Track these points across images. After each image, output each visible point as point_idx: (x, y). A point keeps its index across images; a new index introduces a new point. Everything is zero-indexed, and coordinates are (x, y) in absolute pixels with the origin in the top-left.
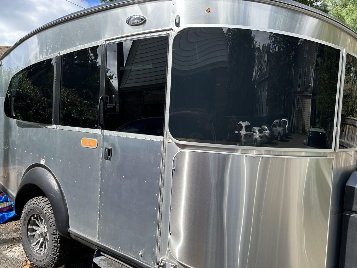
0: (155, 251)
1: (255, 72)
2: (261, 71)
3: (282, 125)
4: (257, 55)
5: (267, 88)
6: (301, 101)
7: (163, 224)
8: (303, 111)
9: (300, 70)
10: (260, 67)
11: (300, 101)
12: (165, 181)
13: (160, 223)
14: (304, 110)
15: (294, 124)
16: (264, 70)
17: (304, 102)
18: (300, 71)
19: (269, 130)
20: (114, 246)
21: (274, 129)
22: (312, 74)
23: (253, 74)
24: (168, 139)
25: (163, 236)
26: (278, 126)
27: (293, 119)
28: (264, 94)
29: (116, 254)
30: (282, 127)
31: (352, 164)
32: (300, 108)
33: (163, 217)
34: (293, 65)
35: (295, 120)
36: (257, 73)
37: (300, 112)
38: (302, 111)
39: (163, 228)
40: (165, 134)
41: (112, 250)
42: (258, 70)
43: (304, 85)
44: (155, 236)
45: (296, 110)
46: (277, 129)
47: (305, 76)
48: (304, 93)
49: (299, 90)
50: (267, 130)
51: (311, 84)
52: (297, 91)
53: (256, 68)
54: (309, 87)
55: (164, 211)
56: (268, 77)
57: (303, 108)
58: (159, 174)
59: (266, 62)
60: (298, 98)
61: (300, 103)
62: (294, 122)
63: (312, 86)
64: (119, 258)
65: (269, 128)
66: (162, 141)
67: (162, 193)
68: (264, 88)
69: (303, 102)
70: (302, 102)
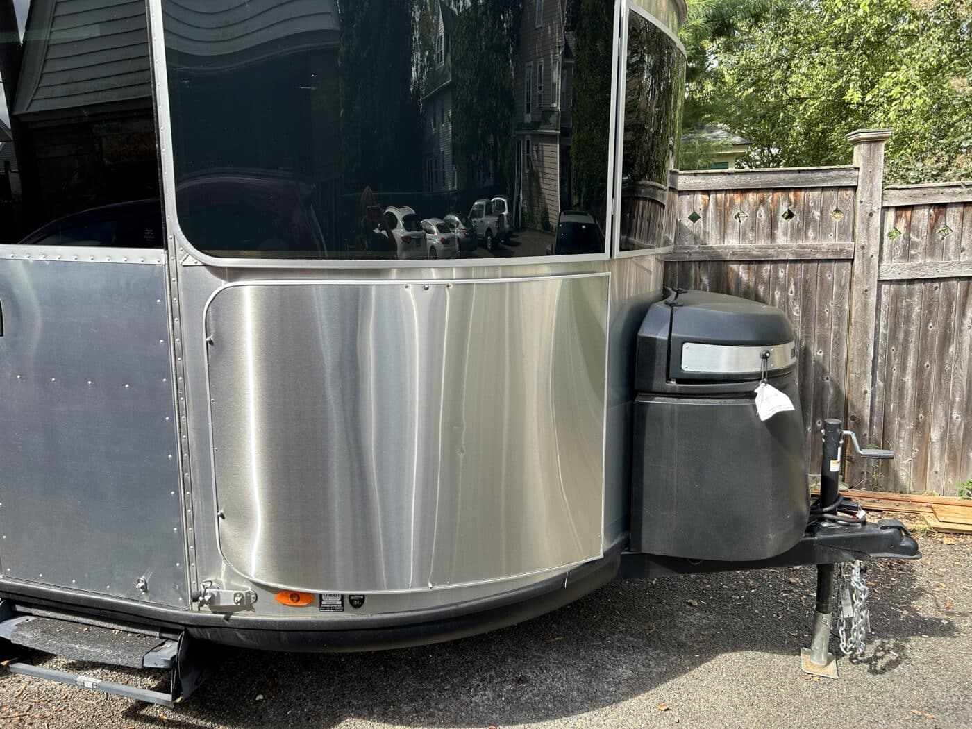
0: (183, 568)
1: (417, 67)
2: (430, 65)
3: (493, 212)
4: (417, 20)
5: (450, 115)
6: (534, 149)
7: (197, 493)
8: (541, 176)
9: (527, 64)
10: (427, 53)
11: (532, 150)
12: (188, 375)
13: (188, 493)
14: (543, 172)
15: (522, 208)
16: (438, 63)
17: (542, 151)
18: (528, 67)
19: (464, 225)
20: (56, 582)
21: (475, 222)
22: (556, 77)
23: (411, 74)
24: (183, 255)
25: (202, 524)
26: (484, 215)
27: (519, 196)
28: (444, 131)
29: (65, 601)
30: (495, 216)
31: (652, 289)
32: (534, 167)
33: (194, 477)
34: (511, 49)
35: (523, 199)
36: (423, 71)
37: (534, 178)
38: (538, 175)
39: (198, 505)
40: (170, 242)
41: (52, 593)
42: (423, 61)
43: (540, 108)
44: (180, 531)
45: (525, 174)
46: (482, 221)
47: (540, 82)
48: (541, 127)
49: (528, 118)
50: (458, 224)
51: (557, 105)
52: (525, 122)
53: (416, 57)
54: (552, 111)
55: (196, 459)
56: (452, 82)
57: (540, 169)
58: (167, 361)
59: (443, 41)
60: (528, 142)
61: (533, 155)
62: (521, 205)
63: (559, 108)
64: (77, 609)
65: (464, 220)
66: (164, 261)
67: (184, 412)
68: (443, 116)
69: (540, 153)
70: (537, 151)
